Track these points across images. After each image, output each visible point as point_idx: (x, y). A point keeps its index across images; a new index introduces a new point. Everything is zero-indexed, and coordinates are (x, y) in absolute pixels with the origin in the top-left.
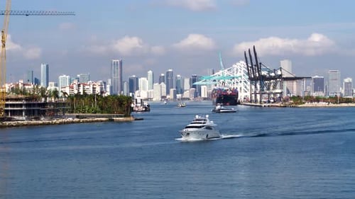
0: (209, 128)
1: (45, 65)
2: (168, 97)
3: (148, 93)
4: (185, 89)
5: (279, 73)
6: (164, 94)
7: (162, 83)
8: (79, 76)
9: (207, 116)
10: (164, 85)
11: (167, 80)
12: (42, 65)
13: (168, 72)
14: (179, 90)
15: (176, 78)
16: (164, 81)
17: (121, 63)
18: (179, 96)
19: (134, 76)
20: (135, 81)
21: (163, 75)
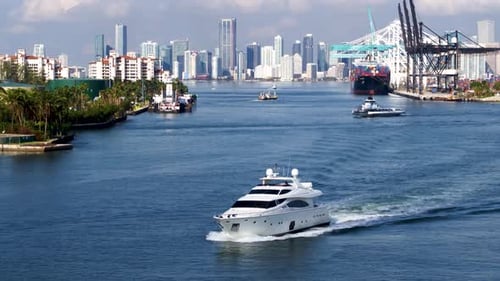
0: (298, 203)
1: (122, 26)
2: (303, 76)
3: (273, 70)
4: (331, 63)
5: (454, 40)
6: (298, 71)
7: (297, 55)
8: (172, 42)
9: (295, 172)
10: (298, 58)
11: (305, 50)
12: (117, 26)
13: (306, 39)
14: (323, 65)
15: (319, 46)
16: (299, 53)
17: (235, 23)
18: (320, 74)
19: (255, 44)
20: (256, 51)
21: (298, 42)
